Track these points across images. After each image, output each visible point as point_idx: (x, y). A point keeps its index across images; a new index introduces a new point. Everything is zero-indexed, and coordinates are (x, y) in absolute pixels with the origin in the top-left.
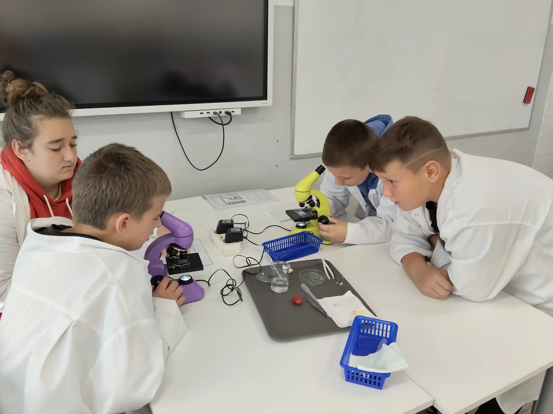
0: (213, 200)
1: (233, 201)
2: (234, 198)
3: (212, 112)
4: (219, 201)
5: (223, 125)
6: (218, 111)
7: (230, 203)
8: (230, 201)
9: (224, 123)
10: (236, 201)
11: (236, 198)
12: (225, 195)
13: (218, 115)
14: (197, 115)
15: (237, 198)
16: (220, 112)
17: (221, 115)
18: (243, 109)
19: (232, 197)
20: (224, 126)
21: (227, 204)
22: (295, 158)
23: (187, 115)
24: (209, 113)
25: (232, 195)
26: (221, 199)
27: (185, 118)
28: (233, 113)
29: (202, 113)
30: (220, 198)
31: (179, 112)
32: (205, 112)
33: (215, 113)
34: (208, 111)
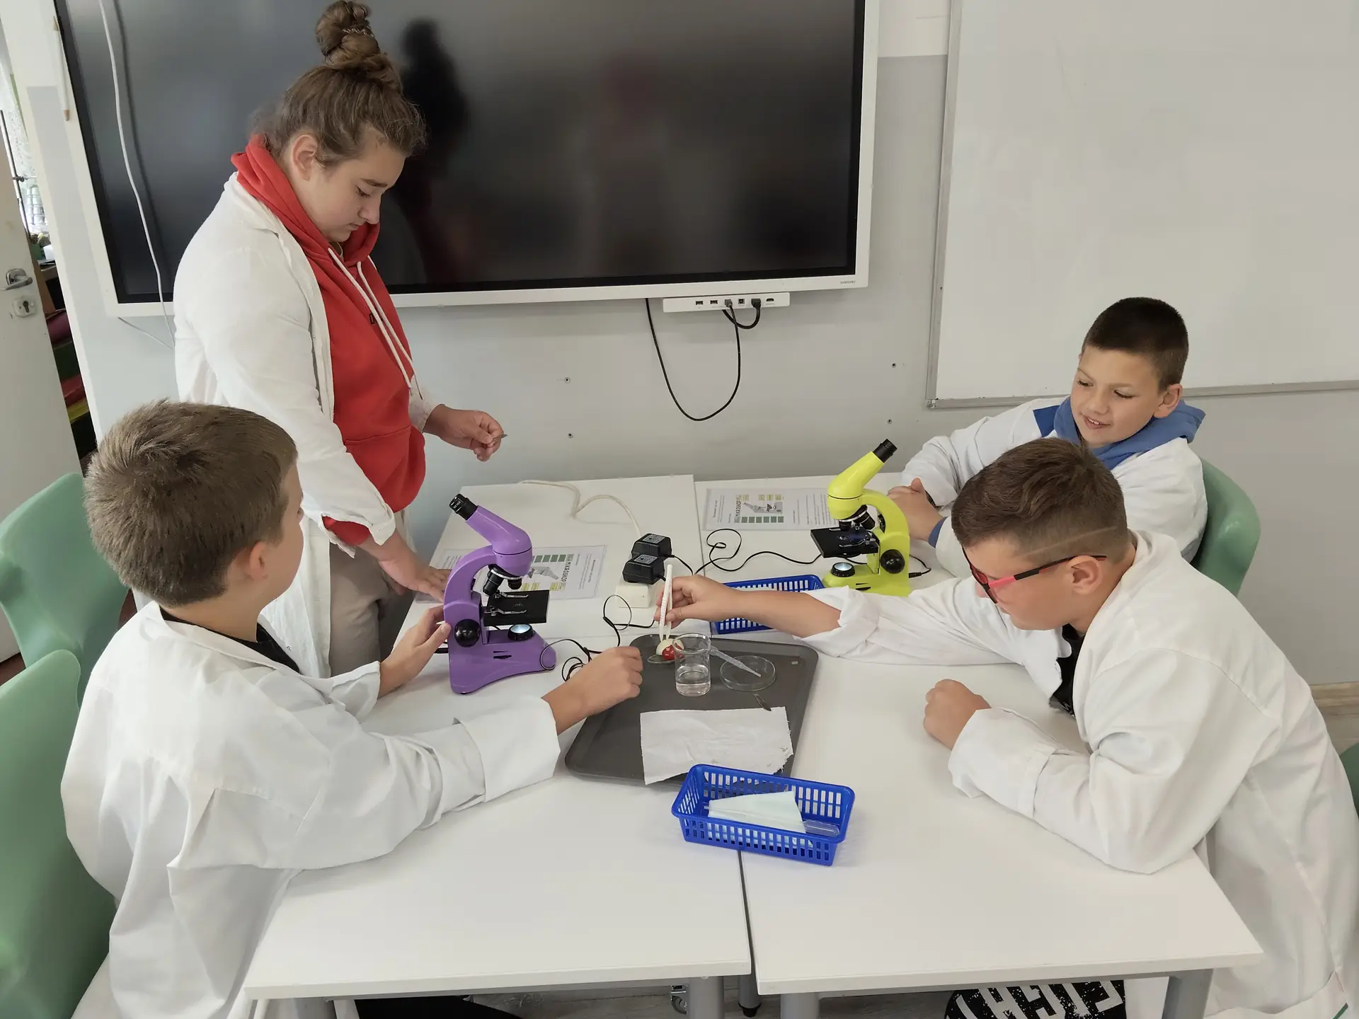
1: (763, 515)
2: (766, 509)
3: (721, 300)
6: (735, 299)
8: (753, 513)
10: (770, 515)
11: (769, 507)
13: (736, 305)
14: (690, 306)
15: (774, 508)
16: (740, 300)
17: (740, 306)
18: (794, 295)
20: (740, 330)
21: (737, 521)
22: (933, 405)
23: (668, 307)
24: (716, 302)
27: (666, 312)
28: (771, 302)
29: (701, 303)
31: (659, 301)
32: (707, 301)
33: (728, 303)
34: (714, 299)
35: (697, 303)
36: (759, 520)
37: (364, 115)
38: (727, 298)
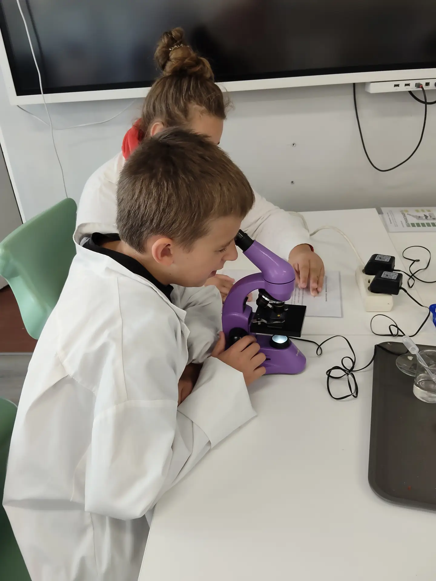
0: (390, 217)
1: (420, 222)
2: (424, 218)
3: (413, 84)
4: (399, 218)
5: (426, 103)
6: (423, 83)
7: (413, 225)
8: (415, 221)
9: (428, 101)
10: (425, 222)
11: (426, 217)
12: (412, 211)
13: (422, 88)
14: (389, 88)
15: (429, 218)
16: (427, 83)
17: (426, 88)
19: (422, 214)
20: (428, 105)
21: (408, 226)
23: (373, 89)
24: (408, 85)
25: (423, 211)
26: (402, 216)
27: (370, 93)
29: (398, 85)
30: (403, 214)
31: (364, 85)
32: (402, 84)
33: (418, 85)
34: (407, 82)
35: (395, 86)
36: (418, 225)
37: (189, 99)
38: (418, 82)
